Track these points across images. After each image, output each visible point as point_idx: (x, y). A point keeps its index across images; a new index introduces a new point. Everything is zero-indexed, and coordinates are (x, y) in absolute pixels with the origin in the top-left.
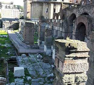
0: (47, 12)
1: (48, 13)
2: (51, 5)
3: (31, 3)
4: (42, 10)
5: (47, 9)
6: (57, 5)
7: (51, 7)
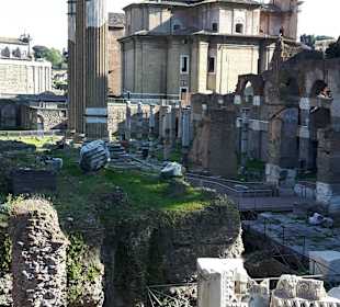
0: (184, 70)
1: (187, 72)
2: (198, 47)
3: (121, 41)
4: (164, 64)
5: (185, 59)
6: (218, 45)
7: (198, 52)
